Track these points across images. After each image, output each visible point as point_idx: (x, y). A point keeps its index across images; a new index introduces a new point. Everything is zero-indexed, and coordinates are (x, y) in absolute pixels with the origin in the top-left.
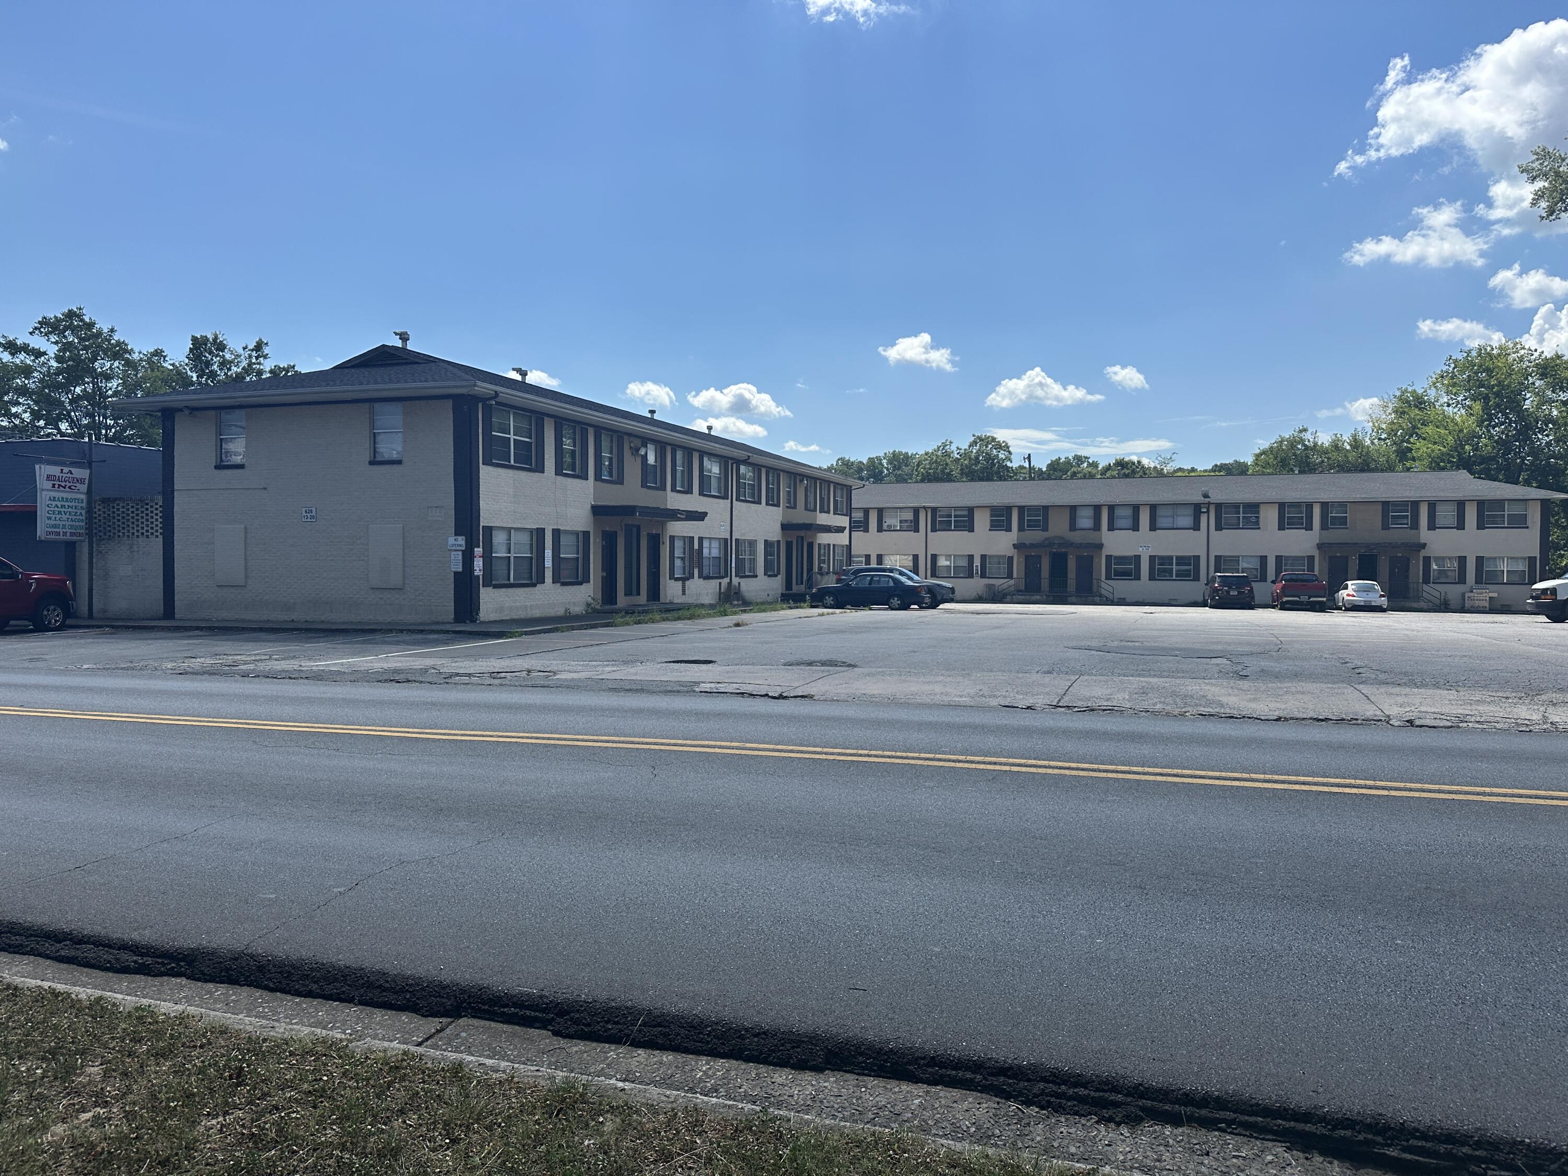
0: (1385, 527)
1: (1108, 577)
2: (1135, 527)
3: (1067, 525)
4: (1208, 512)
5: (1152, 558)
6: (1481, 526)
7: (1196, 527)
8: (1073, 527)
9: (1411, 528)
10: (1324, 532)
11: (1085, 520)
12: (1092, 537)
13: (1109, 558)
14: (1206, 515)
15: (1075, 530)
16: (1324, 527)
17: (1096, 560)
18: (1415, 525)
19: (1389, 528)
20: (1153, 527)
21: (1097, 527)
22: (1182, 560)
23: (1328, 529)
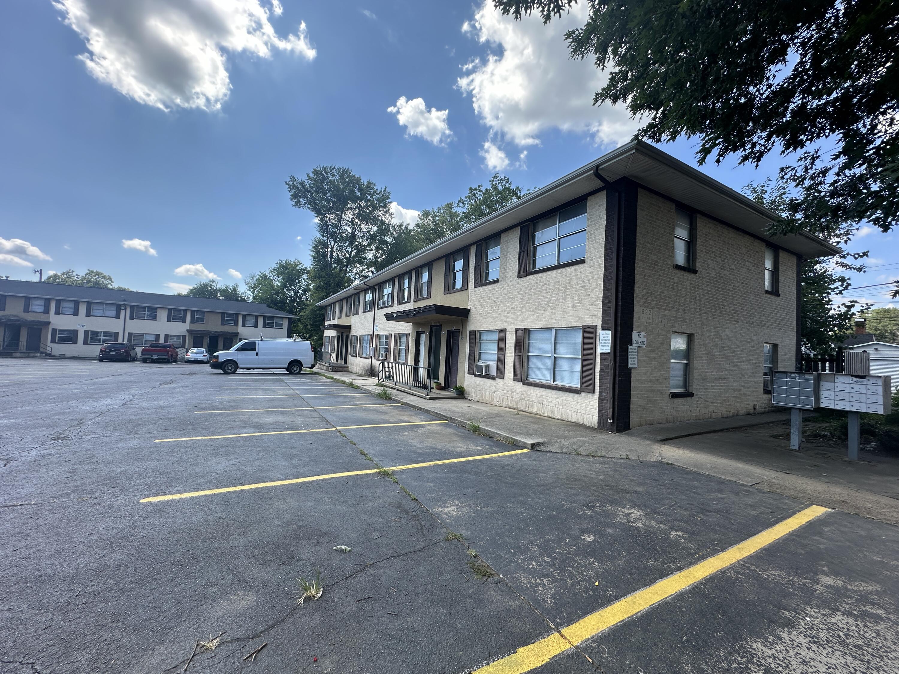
0: (223, 324)
1: (53, 341)
2: (76, 313)
3: (22, 308)
4: (125, 309)
5: (86, 332)
6: (264, 327)
7: (118, 316)
8: (26, 310)
9: (234, 326)
10: (192, 324)
11: (37, 307)
12: (42, 318)
13: (54, 331)
14: (124, 311)
15: (28, 312)
16: (192, 322)
17: (44, 331)
18: (236, 325)
19: (224, 325)
20: (88, 314)
21: (47, 311)
22: (106, 334)
23: (194, 323)
